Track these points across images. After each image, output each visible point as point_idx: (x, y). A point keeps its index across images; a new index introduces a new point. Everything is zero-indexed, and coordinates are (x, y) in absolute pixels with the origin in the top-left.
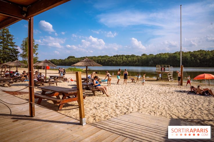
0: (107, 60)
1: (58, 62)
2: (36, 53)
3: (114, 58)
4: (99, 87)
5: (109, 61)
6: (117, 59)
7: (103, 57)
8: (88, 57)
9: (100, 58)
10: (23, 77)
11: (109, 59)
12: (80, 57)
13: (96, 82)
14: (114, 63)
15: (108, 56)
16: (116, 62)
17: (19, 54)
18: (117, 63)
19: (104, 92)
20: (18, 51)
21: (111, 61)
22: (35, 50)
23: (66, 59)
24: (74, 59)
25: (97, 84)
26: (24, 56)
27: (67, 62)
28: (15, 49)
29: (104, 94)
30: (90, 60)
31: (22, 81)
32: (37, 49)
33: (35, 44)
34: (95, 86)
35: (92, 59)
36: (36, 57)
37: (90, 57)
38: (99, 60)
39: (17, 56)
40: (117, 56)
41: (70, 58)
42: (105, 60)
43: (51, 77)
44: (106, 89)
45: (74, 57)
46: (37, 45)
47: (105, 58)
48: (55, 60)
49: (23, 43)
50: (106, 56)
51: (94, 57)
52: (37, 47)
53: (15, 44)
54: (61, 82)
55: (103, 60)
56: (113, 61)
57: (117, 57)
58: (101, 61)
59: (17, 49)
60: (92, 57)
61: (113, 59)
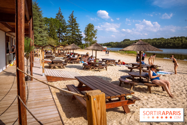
0: (162, 43)
1: (115, 45)
2: (95, 37)
3: (172, 40)
4: (158, 81)
5: (165, 44)
6: (174, 41)
7: (158, 39)
8: (143, 40)
9: (155, 41)
10: (79, 59)
11: (165, 41)
12: (135, 40)
13: (153, 73)
14: (172, 45)
15: (164, 39)
16: (174, 44)
17: (82, 39)
18: (175, 46)
19: (164, 89)
20: (82, 36)
21: (168, 43)
22: (94, 34)
23: (121, 42)
24: (130, 42)
25: (154, 77)
26: (86, 40)
27: (123, 44)
28: (80, 34)
29: (164, 90)
30: (145, 43)
31: (78, 62)
32: (96, 33)
33: (95, 30)
34: (152, 80)
35: (147, 41)
36: (96, 41)
37: (145, 40)
38: (154, 42)
39: (81, 39)
40: (175, 38)
41: (125, 41)
42: (161, 43)
43: (103, 60)
44: (168, 85)
45: (129, 40)
46: (96, 30)
47: (161, 41)
48: (112, 42)
49: (86, 29)
50: (162, 38)
51: (149, 39)
52: (96, 32)
53: (80, 31)
54: (112, 65)
55: (158, 43)
56: (170, 43)
57: (174, 40)
58: (156, 44)
59: (82, 35)
60: (147, 40)
61: (169, 41)
